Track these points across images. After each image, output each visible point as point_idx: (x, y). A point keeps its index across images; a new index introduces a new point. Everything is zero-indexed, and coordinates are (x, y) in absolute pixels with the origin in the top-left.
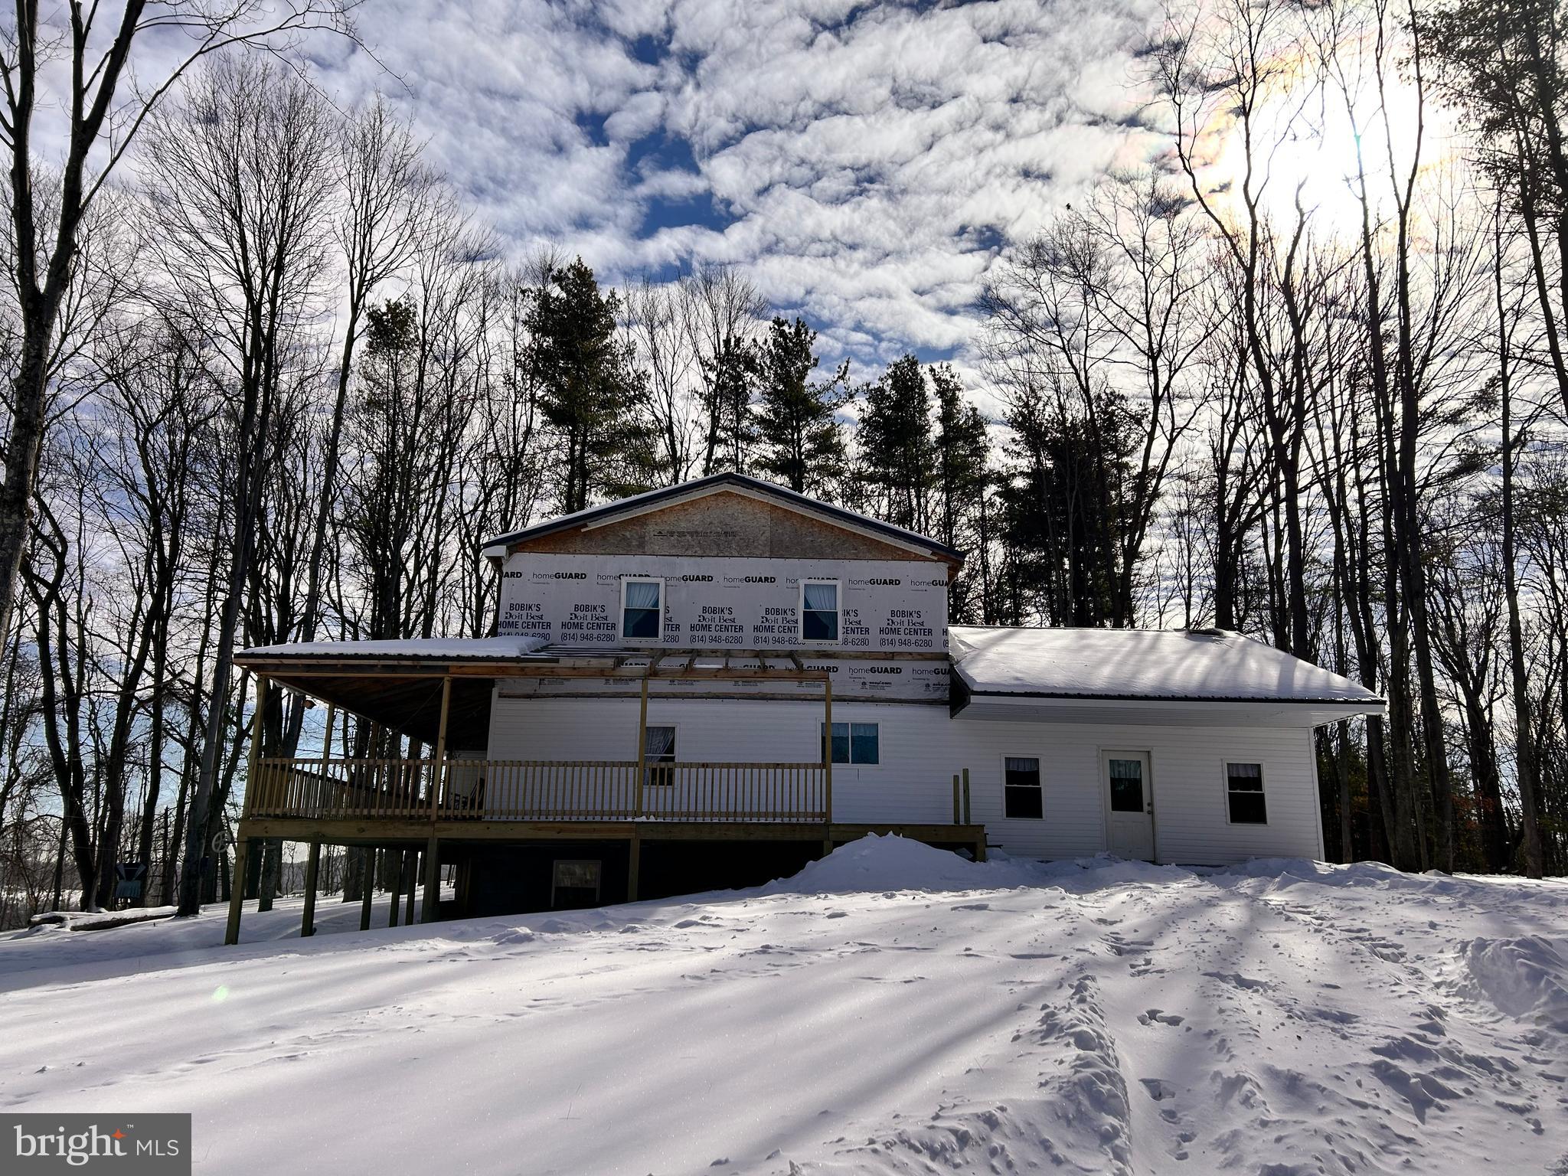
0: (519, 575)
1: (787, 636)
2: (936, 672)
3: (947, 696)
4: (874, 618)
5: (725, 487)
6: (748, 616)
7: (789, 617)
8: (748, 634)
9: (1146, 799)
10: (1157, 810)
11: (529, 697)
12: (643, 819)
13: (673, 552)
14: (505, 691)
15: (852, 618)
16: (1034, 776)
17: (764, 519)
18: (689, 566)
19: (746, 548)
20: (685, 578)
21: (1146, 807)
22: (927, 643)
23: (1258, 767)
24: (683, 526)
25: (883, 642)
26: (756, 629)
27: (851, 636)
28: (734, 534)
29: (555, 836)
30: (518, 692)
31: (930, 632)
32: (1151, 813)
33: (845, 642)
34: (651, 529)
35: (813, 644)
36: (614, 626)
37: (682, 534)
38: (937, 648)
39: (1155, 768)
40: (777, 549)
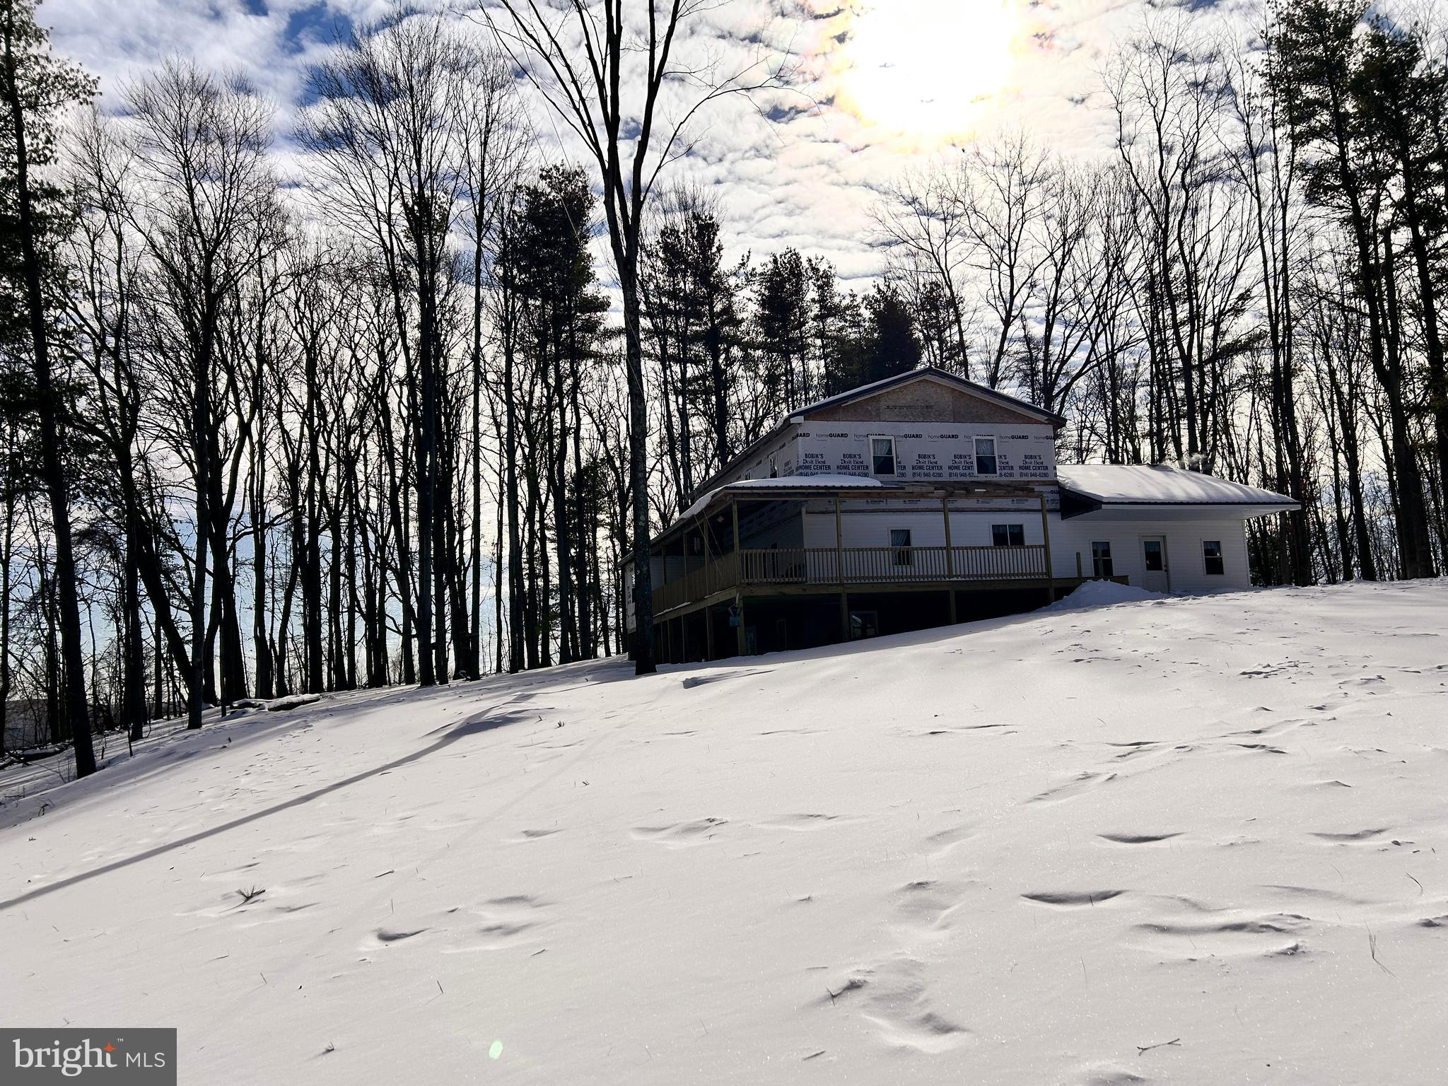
0: (807, 435)
1: (967, 472)
2: (1052, 492)
3: (1058, 506)
4: (1016, 460)
5: (928, 377)
6: (945, 460)
7: (968, 460)
8: (945, 471)
9: (1163, 563)
10: (1170, 569)
11: (823, 513)
12: (955, 579)
13: (897, 419)
14: (810, 509)
15: (1004, 460)
16: (1107, 552)
17: (948, 398)
18: (907, 428)
19: (940, 417)
20: (906, 436)
21: (1164, 568)
22: (1046, 475)
23: (1218, 543)
24: (902, 402)
25: (1021, 475)
26: (950, 468)
27: (1003, 472)
28: (931, 407)
29: (909, 590)
30: (817, 510)
31: (1047, 468)
32: (1167, 571)
33: (1001, 475)
34: (883, 404)
35: (983, 477)
36: (867, 467)
37: (901, 407)
38: (1050, 478)
39: (1168, 545)
40: (957, 417)
